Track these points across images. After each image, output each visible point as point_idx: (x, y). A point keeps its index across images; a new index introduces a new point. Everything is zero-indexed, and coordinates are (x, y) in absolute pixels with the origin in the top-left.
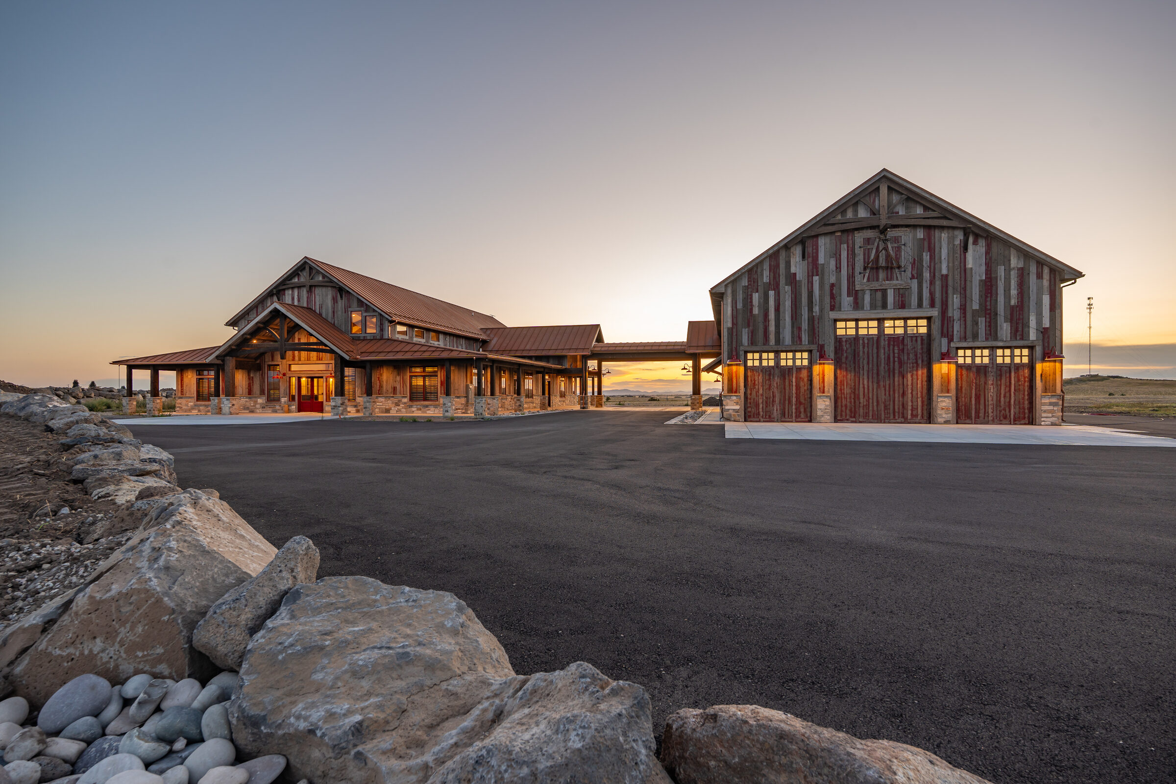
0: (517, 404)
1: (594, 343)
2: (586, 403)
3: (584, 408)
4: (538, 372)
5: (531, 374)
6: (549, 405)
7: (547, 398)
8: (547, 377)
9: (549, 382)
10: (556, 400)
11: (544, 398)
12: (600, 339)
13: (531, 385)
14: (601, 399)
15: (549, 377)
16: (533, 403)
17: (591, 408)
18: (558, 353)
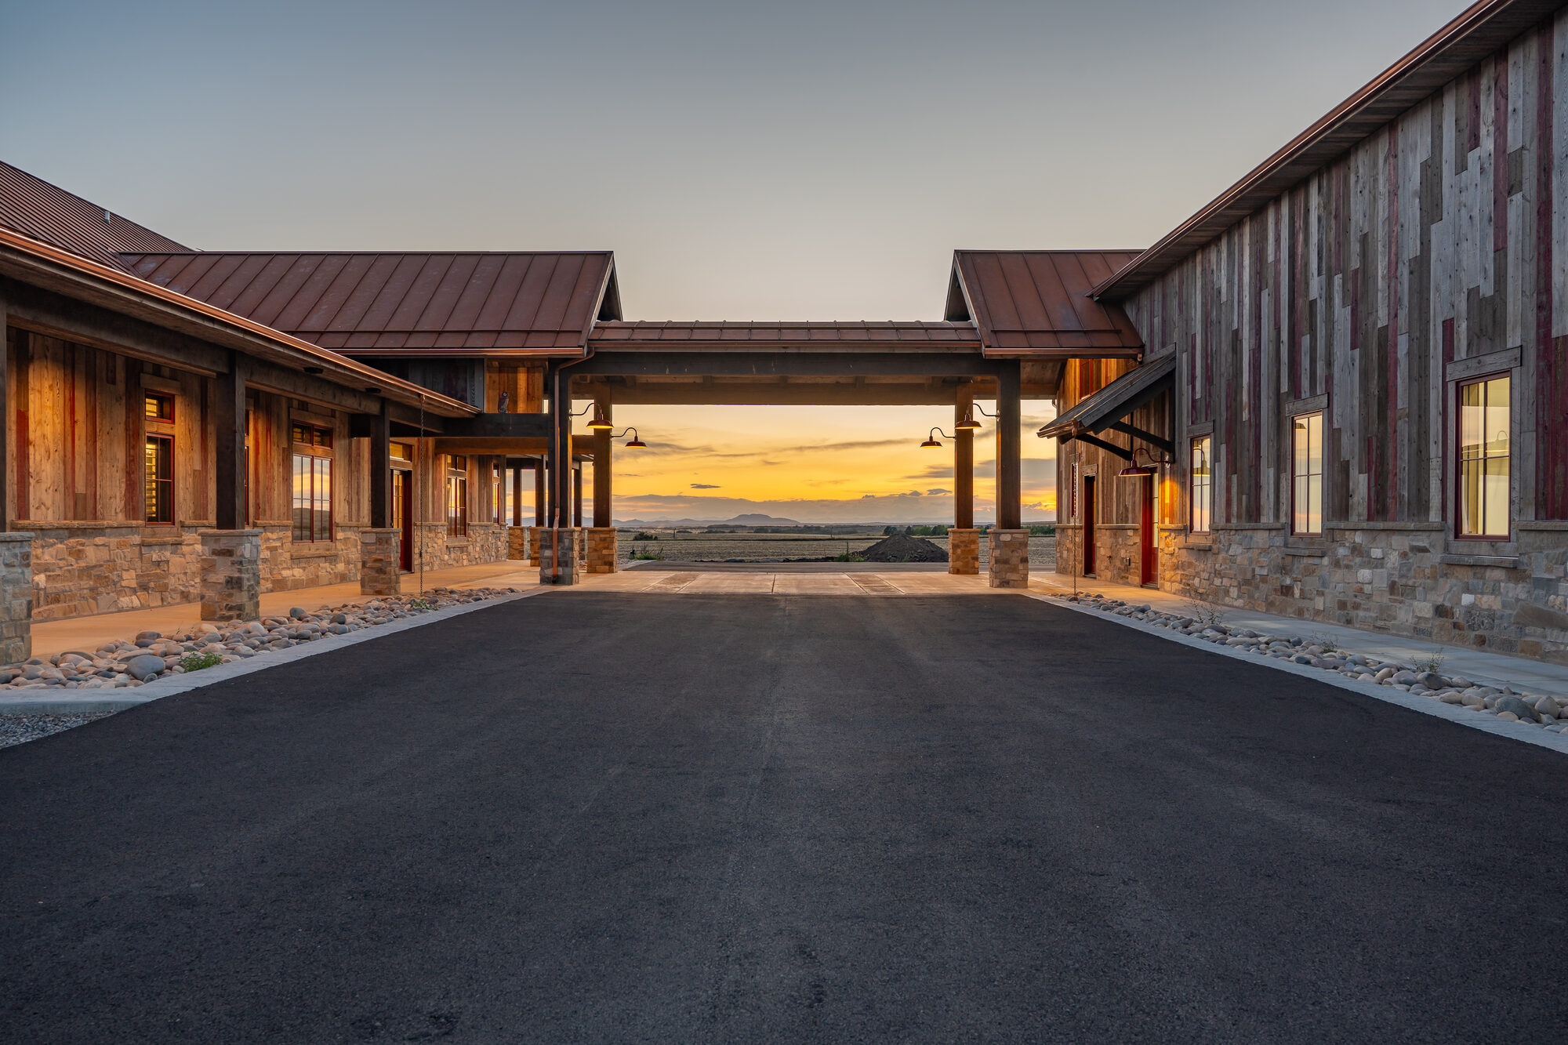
0: (220, 577)
1: (594, 320)
2: (565, 562)
3: (556, 580)
4: (358, 426)
5: (326, 437)
6: (407, 564)
7: (396, 540)
8: (396, 456)
9: (407, 476)
10: (432, 543)
11: (383, 541)
12: (611, 309)
13: (323, 484)
14: (608, 543)
15: (408, 451)
16: (332, 559)
17: (585, 582)
18: (449, 346)
